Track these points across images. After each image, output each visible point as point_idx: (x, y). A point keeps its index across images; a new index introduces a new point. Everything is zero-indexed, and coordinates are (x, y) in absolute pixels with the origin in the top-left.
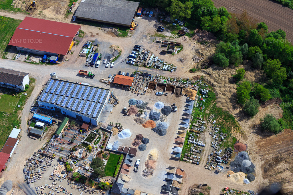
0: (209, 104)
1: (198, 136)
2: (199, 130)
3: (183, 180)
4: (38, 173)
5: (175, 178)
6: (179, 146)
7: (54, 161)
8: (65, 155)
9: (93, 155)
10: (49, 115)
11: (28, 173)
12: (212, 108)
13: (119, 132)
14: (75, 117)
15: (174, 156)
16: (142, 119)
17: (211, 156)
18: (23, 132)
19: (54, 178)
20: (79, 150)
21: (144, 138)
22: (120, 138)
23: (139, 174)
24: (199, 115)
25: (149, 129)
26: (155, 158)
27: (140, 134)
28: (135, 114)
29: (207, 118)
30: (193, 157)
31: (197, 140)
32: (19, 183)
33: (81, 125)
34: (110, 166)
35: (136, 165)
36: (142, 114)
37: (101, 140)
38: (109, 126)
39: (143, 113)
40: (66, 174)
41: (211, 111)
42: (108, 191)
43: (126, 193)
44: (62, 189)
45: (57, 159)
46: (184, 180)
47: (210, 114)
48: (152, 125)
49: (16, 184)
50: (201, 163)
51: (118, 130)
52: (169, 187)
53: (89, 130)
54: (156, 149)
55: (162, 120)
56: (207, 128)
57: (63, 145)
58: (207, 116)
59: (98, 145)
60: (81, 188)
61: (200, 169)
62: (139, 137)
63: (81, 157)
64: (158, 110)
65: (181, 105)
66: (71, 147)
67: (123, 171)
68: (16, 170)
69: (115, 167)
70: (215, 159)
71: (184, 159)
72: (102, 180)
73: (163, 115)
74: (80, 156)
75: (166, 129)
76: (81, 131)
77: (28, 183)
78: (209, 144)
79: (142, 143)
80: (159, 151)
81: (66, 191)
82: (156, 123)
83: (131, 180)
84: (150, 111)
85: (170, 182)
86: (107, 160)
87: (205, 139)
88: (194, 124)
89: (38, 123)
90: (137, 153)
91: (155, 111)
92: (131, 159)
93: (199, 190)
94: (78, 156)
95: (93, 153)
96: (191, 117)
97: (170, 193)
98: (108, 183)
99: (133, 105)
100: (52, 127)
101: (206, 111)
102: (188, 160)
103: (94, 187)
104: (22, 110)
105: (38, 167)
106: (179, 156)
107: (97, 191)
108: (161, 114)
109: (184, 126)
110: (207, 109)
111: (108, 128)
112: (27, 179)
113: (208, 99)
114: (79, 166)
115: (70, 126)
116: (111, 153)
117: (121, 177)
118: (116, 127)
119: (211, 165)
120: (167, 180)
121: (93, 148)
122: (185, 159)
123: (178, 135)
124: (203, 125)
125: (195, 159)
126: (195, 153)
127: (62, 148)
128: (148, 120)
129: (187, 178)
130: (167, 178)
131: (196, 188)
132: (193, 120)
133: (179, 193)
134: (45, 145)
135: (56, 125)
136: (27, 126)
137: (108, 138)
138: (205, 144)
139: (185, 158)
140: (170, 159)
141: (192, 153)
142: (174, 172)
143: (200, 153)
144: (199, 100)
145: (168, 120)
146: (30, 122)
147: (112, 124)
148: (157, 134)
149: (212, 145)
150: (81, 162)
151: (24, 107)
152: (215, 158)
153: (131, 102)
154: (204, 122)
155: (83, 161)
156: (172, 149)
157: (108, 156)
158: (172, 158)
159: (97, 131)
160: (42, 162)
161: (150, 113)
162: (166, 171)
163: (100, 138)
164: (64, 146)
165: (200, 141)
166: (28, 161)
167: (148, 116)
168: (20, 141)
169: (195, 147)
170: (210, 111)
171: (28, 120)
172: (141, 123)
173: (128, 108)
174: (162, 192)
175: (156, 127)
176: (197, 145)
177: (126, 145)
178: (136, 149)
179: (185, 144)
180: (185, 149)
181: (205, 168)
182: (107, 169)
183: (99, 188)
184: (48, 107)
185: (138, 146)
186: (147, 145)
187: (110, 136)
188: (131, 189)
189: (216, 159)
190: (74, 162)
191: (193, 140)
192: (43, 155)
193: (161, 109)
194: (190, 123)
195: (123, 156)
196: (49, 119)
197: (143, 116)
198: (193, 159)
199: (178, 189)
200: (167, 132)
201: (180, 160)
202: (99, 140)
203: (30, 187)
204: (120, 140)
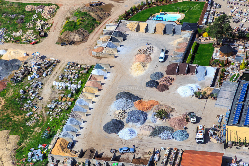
25: (145, 99)
79: (158, 81)
108: (124, 120)
145: (112, 113)
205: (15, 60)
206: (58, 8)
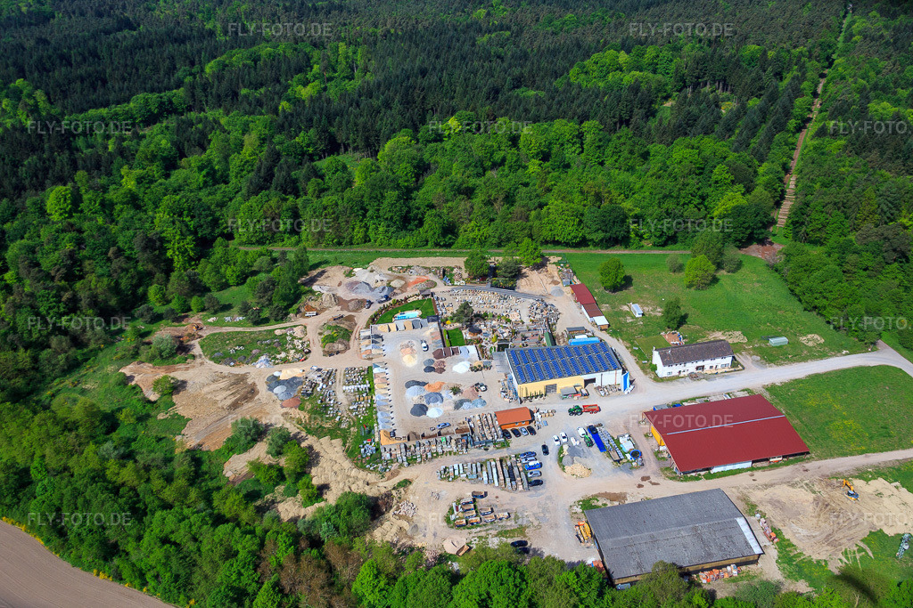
108: (424, 403)
205: (294, 378)
206: (305, 327)
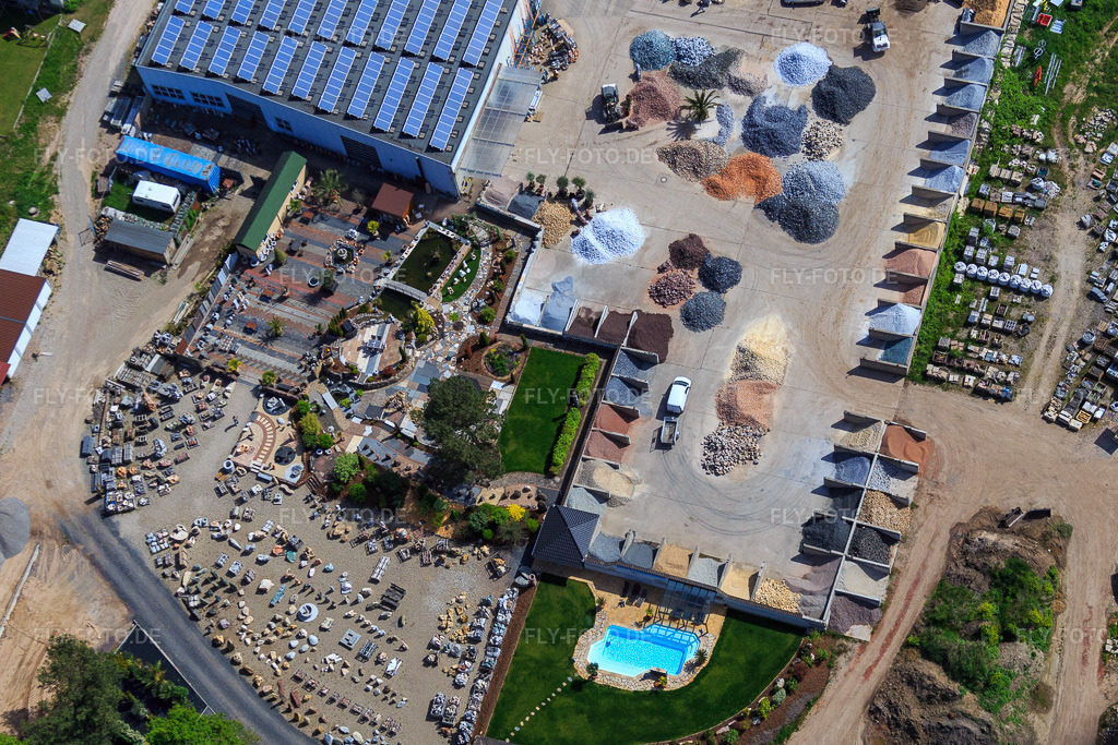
0: (1087, 50)
1: (1012, 238)
2: (1023, 205)
3: (919, 488)
4: (155, 457)
5: (874, 479)
6: (906, 302)
7: (238, 397)
8: (291, 360)
9: (440, 357)
10: (205, 142)
11: (105, 463)
12: (1105, 70)
13: (574, 228)
14: (341, 148)
15: (877, 355)
16: (701, 150)
17: (1081, 348)
18: (71, 237)
19: (239, 486)
20: (367, 335)
21: (715, 256)
22: (581, 260)
23: (683, 460)
24: (1023, 116)
25: (744, 204)
26: (770, 372)
27: (692, 237)
28: (664, 123)
29: (1071, 131)
30: (980, 358)
31: (1010, 260)
32: (62, 511)
33: (371, 195)
34: (529, 418)
35: (667, 412)
36: (701, 116)
37: (482, 274)
38: (521, 192)
39: (712, 113)
40: (297, 461)
41: (1098, 90)
42: (521, 550)
43: (609, 560)
44: (281, 541)
45: (250, 380)
46: (927, 488)
47: (1085, 107)
48: (760, 181)
49: (45, 516)
50: (1025, 391)
51: (574, 217)
52: (843, 527)
53: (414, 221)
54: (778, 317)
55: (814, 151)
56: (1069, 188)
57: (279, 306)
58: (1073, 119)
59: (463, 304)
60: (379, 534)
61: (1017, 423)
62: (685, 253)
63: (376, 370)
64: (794, 92)
65: (925, 61)
66: (322, 316)
67: (594, 442)
68: (43, 445)
69: (555, 420)
70: (1104, 369)
71: (932, 369)
72: (489, 495)
73: (820, 120)
74: (370, 366)
75: (834, 202)
76: (373, 225)
77: (106, 514)
78: (1077, 283)
79: (699, 288)
80: (796, 332)
81: (301, 551)
82: (778, 169)
83: (642, 489)
84: (749, 100)
85: (850, 497)
86: (511, 382)
87: (1057, 255)
88: (994, 170)
89: (148, 190)
90: (672, 345)
91: (780, 102)
92: (641, 376)
93: (1008, 542)
94: (362, 363)
95: (439, 347)
96: (981, 130)
97: (847, 559)
98: (516, 510)
99: (655, 67)
100: (224, 206)
101: (1067, 89)
102: (954, 377)
103: (445, 532)
104: (61, 113)
105: (154, 426)
106: (903, 354)
107: (464, 551)
108: (813, 118)
109: (937, 184)
110: (1074, 80)
111: (515, 207)
112: (99, 493)
113: (1084, 16)
114: (365, 421)
115: (311, 201)
116: (534, 343)
117: (587, 478)
118: (562, 197)
119: (1076, 405)
120: (830, 489)
121: (437, 317)
122: (937, 369)
123: (903, 238)
124: (1044, 172)
125: (991, 371)
126: (993, 337)
127: (277, 322)
128: (739, 151)
129: (942, 478)
130: (833, 478)
131: (990, 529)
132: (990, 144)
133: (899, 558)
134: (189, 307)
135: (243, 194)
136: (89, 205)
137: (519, 262)
138: (1052, 281)
139: (936, 364)
140: (851, 373)
141: (974, 334)
142: (873, 447)
143: (1019, 337)
144: (1026, 23)
145: (851, 148)
146: (106, 184)
147: (537, 185)
148: (784, 234)
149: (1089, 287)
150: (379, 397)
151: (72, 99)
152: (1102, 361)
153: (645, 54)
154: (1052, 156)
155: (389, 392)
156: (869, 314)
157: (520, 365)
158: (867, 369)
159: (461, 227)
160: (174, 400)
161: (750, 113)
162: (828, 439)
163: (473, 263)
164: (287, 309)
165: (1024, 268)
166: (99, 396)
167: (737, 130)
168: (56, 288)
169: (993, 300)
170: (1089, 87)
171: (94, 174)
172: (695, 171)
173: (625, 88)
174: (805, 557)
175: (781, 192)
176: (1007, 288)
177: (614, 297)
178: (667, 318)
179: (937, 286)
180: (939, 314)
181: (1045, 418)
182: (516, 436)
183: (469, 537)
184: (195, 95)
185: (683, 302)
186: (732, 295)
187: (529, 252)
188: (639, 538)
189: (1108, 366)
190: (338, 396)
191: (983, 263)
192: (176, 361)
193: (809, 86)
194: (974, 161)
195: (597, 360)
196: (200, 162)
197: (707, 130)
198: (977, 368)
199: (889, 539)
200: (842, 220)
201: (911, 378)
202: (471, 277)
203: (116, 534)
204: (585, 270)
